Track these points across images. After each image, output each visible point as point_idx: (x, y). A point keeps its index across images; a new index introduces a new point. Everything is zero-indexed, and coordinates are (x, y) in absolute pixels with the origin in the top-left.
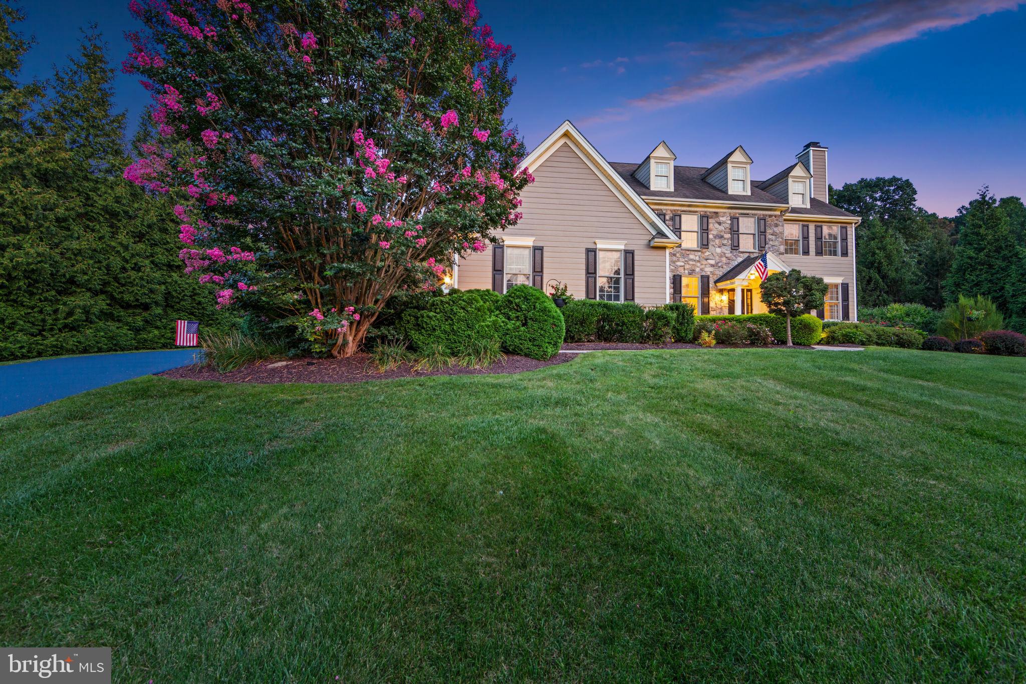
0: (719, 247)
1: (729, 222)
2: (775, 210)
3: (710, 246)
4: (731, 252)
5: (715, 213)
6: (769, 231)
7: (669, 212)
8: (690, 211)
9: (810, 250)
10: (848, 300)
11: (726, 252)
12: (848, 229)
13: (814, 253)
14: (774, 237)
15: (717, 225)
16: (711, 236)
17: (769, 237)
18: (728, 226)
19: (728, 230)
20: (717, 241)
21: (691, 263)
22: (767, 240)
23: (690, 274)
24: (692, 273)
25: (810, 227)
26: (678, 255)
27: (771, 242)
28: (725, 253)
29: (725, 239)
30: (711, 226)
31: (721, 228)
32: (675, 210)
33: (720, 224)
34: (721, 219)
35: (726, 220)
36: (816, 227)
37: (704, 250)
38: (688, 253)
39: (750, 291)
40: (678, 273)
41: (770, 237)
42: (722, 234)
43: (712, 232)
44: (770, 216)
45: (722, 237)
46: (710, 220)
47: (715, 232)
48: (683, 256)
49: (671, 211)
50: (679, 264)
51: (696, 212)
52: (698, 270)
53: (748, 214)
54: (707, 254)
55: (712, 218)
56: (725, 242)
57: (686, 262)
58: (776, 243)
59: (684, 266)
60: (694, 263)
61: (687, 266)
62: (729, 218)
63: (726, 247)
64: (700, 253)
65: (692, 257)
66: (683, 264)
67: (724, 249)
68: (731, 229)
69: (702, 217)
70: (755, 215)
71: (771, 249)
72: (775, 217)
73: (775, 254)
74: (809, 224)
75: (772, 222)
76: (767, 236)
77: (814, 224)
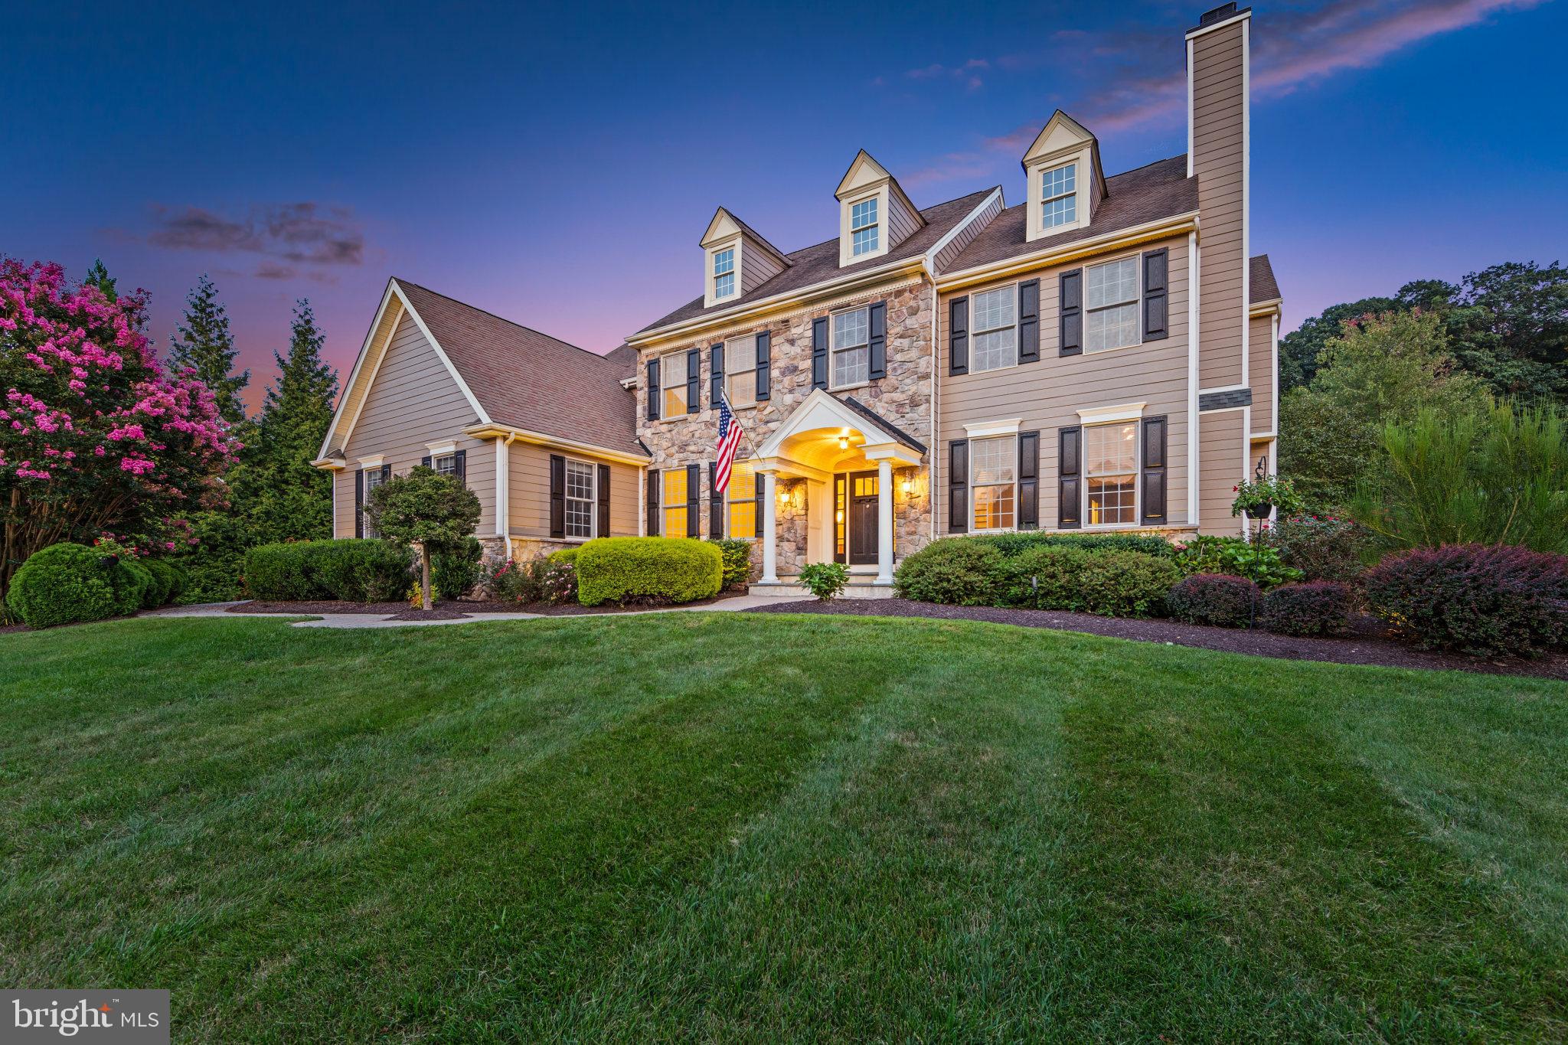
0: (791, 391)
1: (810, 333)
2: (905, 277)
3: (773, 394)
5: (783, 322)
6: (894, 330)
7: (705, 345)
8: (740, 333)
9: (1043, 345)
10: (1163, 464)
11: (800, 398)
12: (1171, 255)
13: (1056, 351)
14: (906, 342)
15: (787, 347)
16: (775, 373)
17: (893, 342)
18: (807, 342)
19: (807, 352)
20: (787, 380)
22: (889, 351)
24: (741, 453)
25: (1043, 285)
27: (899, 357)
29: (802, 371)
30: (775, 352)
31: (796, 350)
32: (714, 339)
33: (792, 342)
34: (794, 331)
35: (803, 331)
36: (1063, 277)
37: (762, 405)
41: (898, 342)
42: (795, 363)
43: (777, 364)
44: (899, 293)
45: (796, 369)
46: (774, 341)
47: (781, 364)
49: (709, 342)
51: (751, 330)
53: (849, 305)
54: (769, 409)
55: (778, 334)
56: (802, 378)
58: (914, 354)
62: (810, 325)
63: (802, 389)
64: (754, 412)
67: (797, 395)
68: (811, 348)
69: (759, 337)
70: (863, 301)
71: (899, 372)
72: (911, 292)
73: (908, 381)
74: (1042, 276)
75: (902, 306)
76: (888, 343)
77: (1056, 273)
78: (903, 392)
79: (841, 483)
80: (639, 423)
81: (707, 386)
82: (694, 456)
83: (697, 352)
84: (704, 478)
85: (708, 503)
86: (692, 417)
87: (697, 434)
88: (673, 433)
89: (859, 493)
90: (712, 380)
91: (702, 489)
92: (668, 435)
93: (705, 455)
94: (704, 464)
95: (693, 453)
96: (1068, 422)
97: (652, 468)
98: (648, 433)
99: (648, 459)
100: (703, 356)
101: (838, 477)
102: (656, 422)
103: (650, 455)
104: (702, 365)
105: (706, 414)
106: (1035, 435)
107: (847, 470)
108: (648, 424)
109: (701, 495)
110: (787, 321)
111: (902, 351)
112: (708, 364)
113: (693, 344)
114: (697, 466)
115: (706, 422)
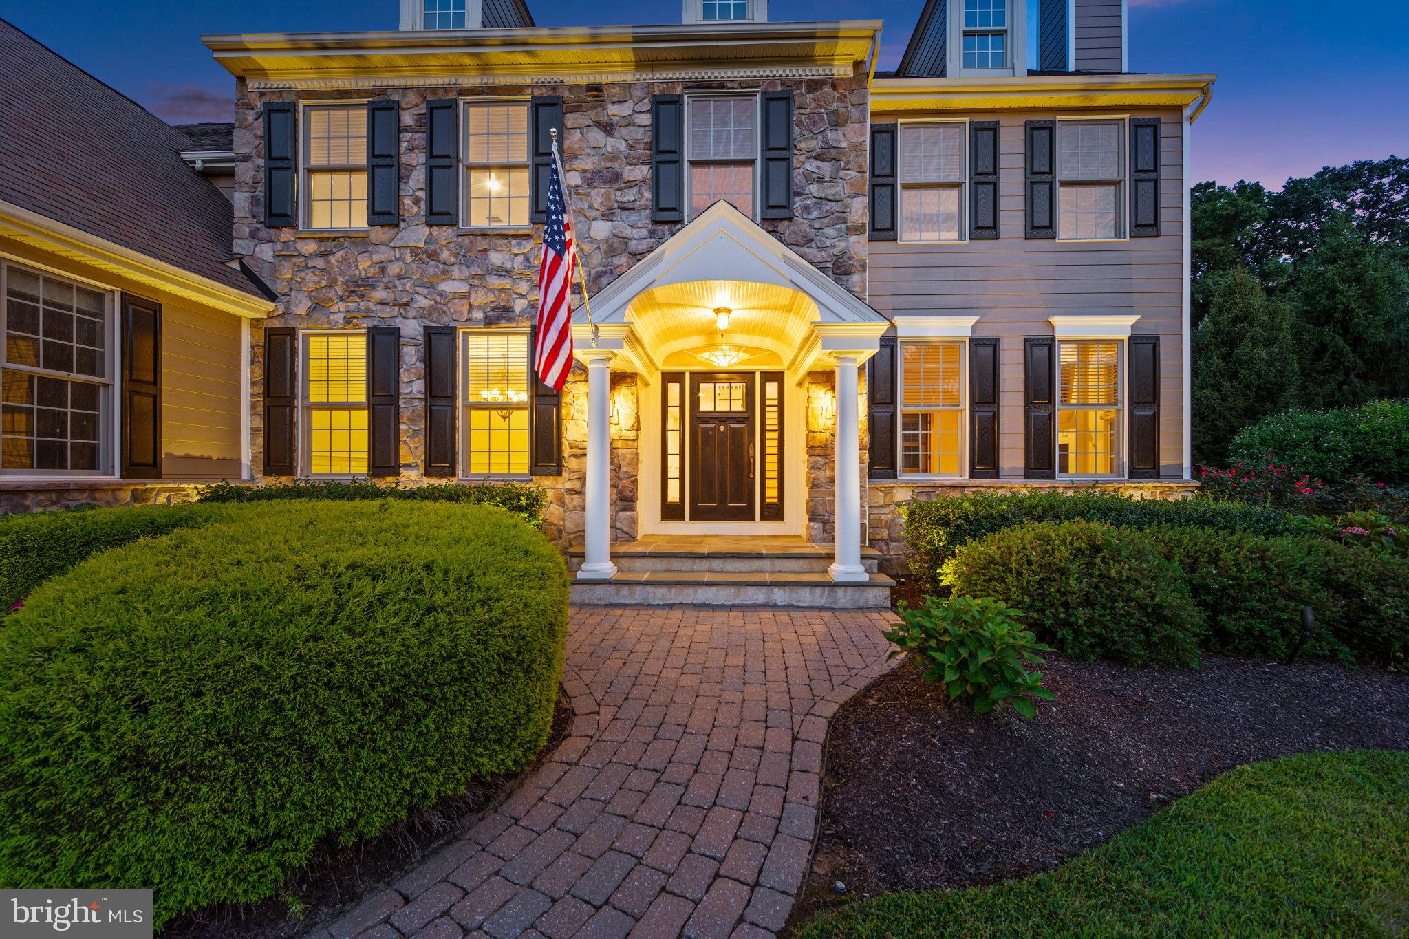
0: (607, 216)
1: (646, 119)
2: (829, 58)
3: (569, 216)
4: (652, 234)
6: (806, 143)
7: (412, 98)
9: (1004, 217)
10: (1155, 399)
11: (628, 232)
12: (1164, 130)
13: (1020, 230)
14: (826, 168)
15: (597, 136)
16: (572, 179)
17: (804, 165)
18: (639, 134)
19: (641, 151)
20: (597, 197)
21: (496, 282)
22: (797, 177)
23: (489, 322)
24: (498, 317)
25: (1004, 134)
26: (445, 255)
27: (814, 189)
28: (625, 240)
29: (630, 184)
30: (572, 140)
31: (615, 144)
32: (434, 89)
33: (608, 128)
34: (613, 110)
36: (1032, 129)
38: (482, 244)
39: (778, 377)
40: (445, 320)
41: (812, 166)
42: (616, 166)
43: (578, 164)
44: (814, 85)
45: (617, 177)
46: (571, 120)
47: (587, 163)
48: (465, 259)
49: (421, 92)
50: (448, 287)
51: (518, 89)
52: (519, 305)
53: (721, 85)
55: (578, 108)
56: (629, 196)
57: (475, 282)
58: (840, 189)
59: (466, 296)
60: (506, 283)
61: (479, 298)
62: (646, 105)
63: (634, 217)
64: (529, 245)
65: (496, 258)
66: (463, 288)
67: (622, 224)
68: (649, 146)
69: (540, 106)
70: (750, 85)
71: (815, 214)
72: (834, 87)
73: (830, 231)
74: (1004, 121)
75: (819, 107)
76: (796, 163)
77: (1021, 120)
78: (821, 249)
79: (674, 389)
80: (242, 229)
81: (417, 179)
82: (387, 312)
83: (393, 108)
84: (411, 356)
85: (420, 405)
86: (379, 234)
87: (394, 269)
88: (333, 259)
89: (706, 406)
90: (430, 170)
91: (404, 377)
92: (320, 263)
93: (412, 312)
94: (411, 328)
95: (383, 303)
96: (1038, 331)
97: (276, 324)
98: (266, 252)
99: (269, 306)
100: (407, 119)
101: (669, 378)
102: (286, 235)
103: (271, 296)
104: (407, 136)
105: (417, 234)
106: (993, 344)
107: (687, 369)
108: (264, 233)
109: (404, 389)
110: (596, 88)
111: (820, 180)
112: (420, 138)
113: (383, 91)
114: (394, 333)
115: (415, 251)
